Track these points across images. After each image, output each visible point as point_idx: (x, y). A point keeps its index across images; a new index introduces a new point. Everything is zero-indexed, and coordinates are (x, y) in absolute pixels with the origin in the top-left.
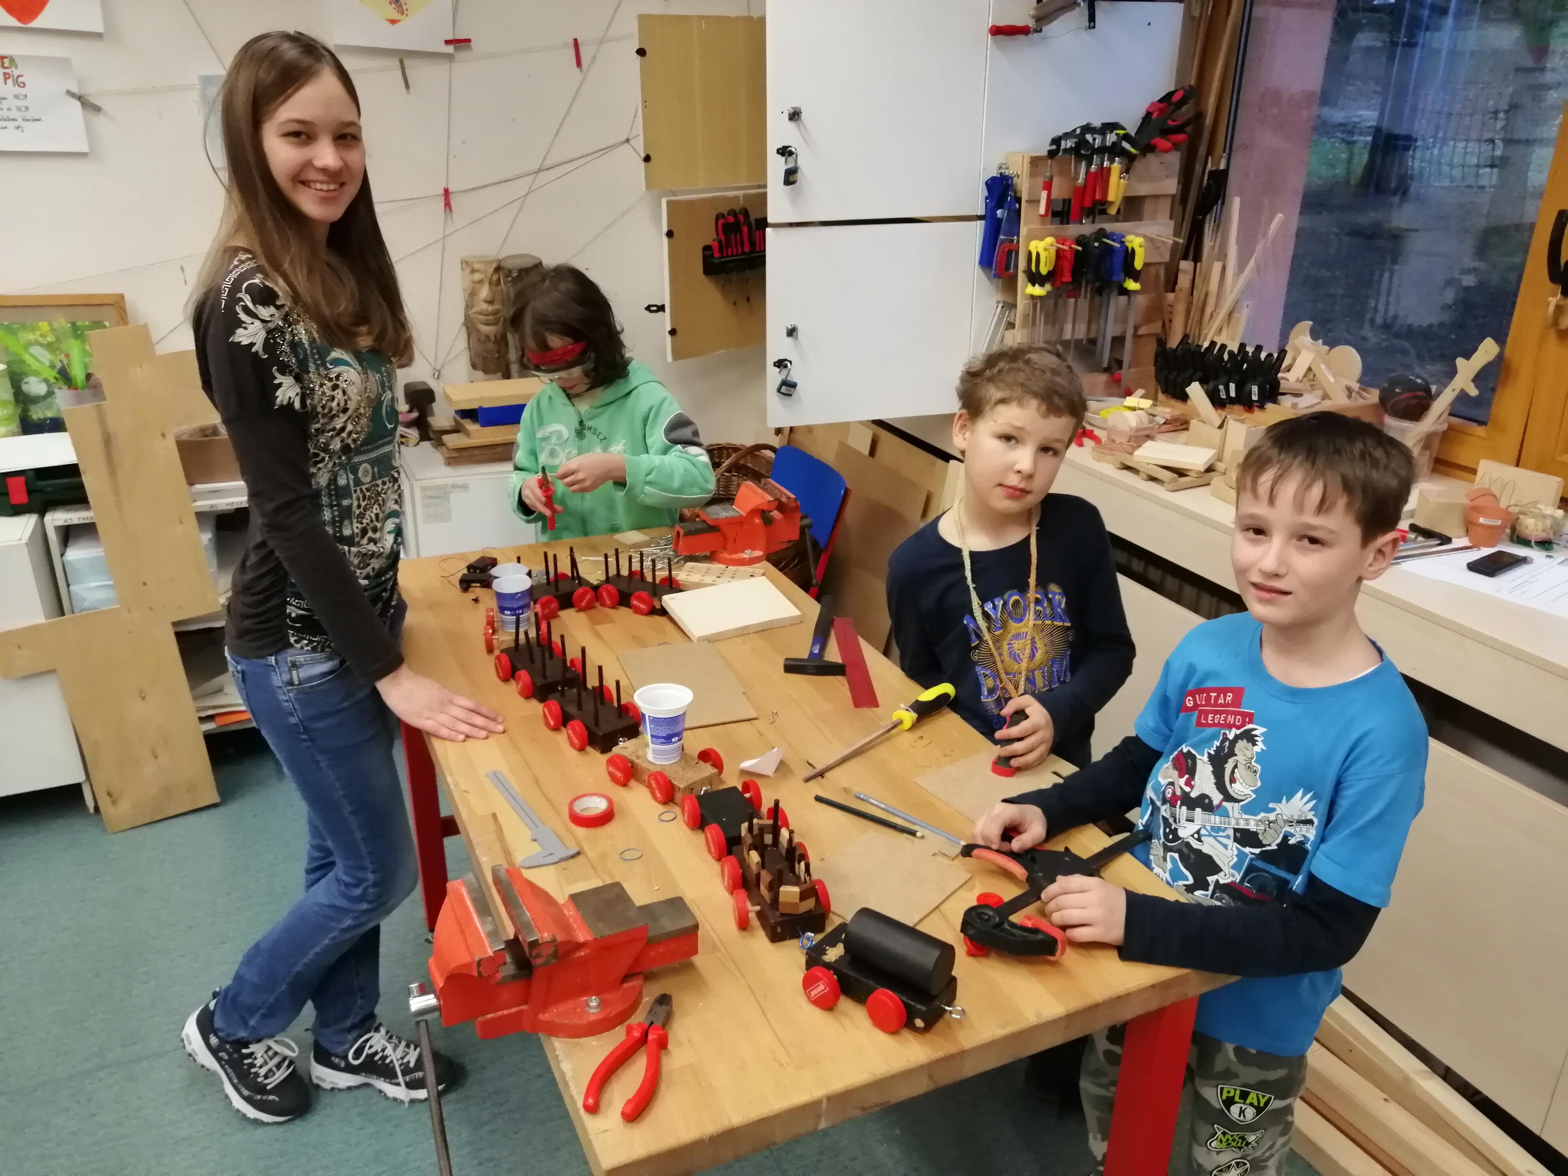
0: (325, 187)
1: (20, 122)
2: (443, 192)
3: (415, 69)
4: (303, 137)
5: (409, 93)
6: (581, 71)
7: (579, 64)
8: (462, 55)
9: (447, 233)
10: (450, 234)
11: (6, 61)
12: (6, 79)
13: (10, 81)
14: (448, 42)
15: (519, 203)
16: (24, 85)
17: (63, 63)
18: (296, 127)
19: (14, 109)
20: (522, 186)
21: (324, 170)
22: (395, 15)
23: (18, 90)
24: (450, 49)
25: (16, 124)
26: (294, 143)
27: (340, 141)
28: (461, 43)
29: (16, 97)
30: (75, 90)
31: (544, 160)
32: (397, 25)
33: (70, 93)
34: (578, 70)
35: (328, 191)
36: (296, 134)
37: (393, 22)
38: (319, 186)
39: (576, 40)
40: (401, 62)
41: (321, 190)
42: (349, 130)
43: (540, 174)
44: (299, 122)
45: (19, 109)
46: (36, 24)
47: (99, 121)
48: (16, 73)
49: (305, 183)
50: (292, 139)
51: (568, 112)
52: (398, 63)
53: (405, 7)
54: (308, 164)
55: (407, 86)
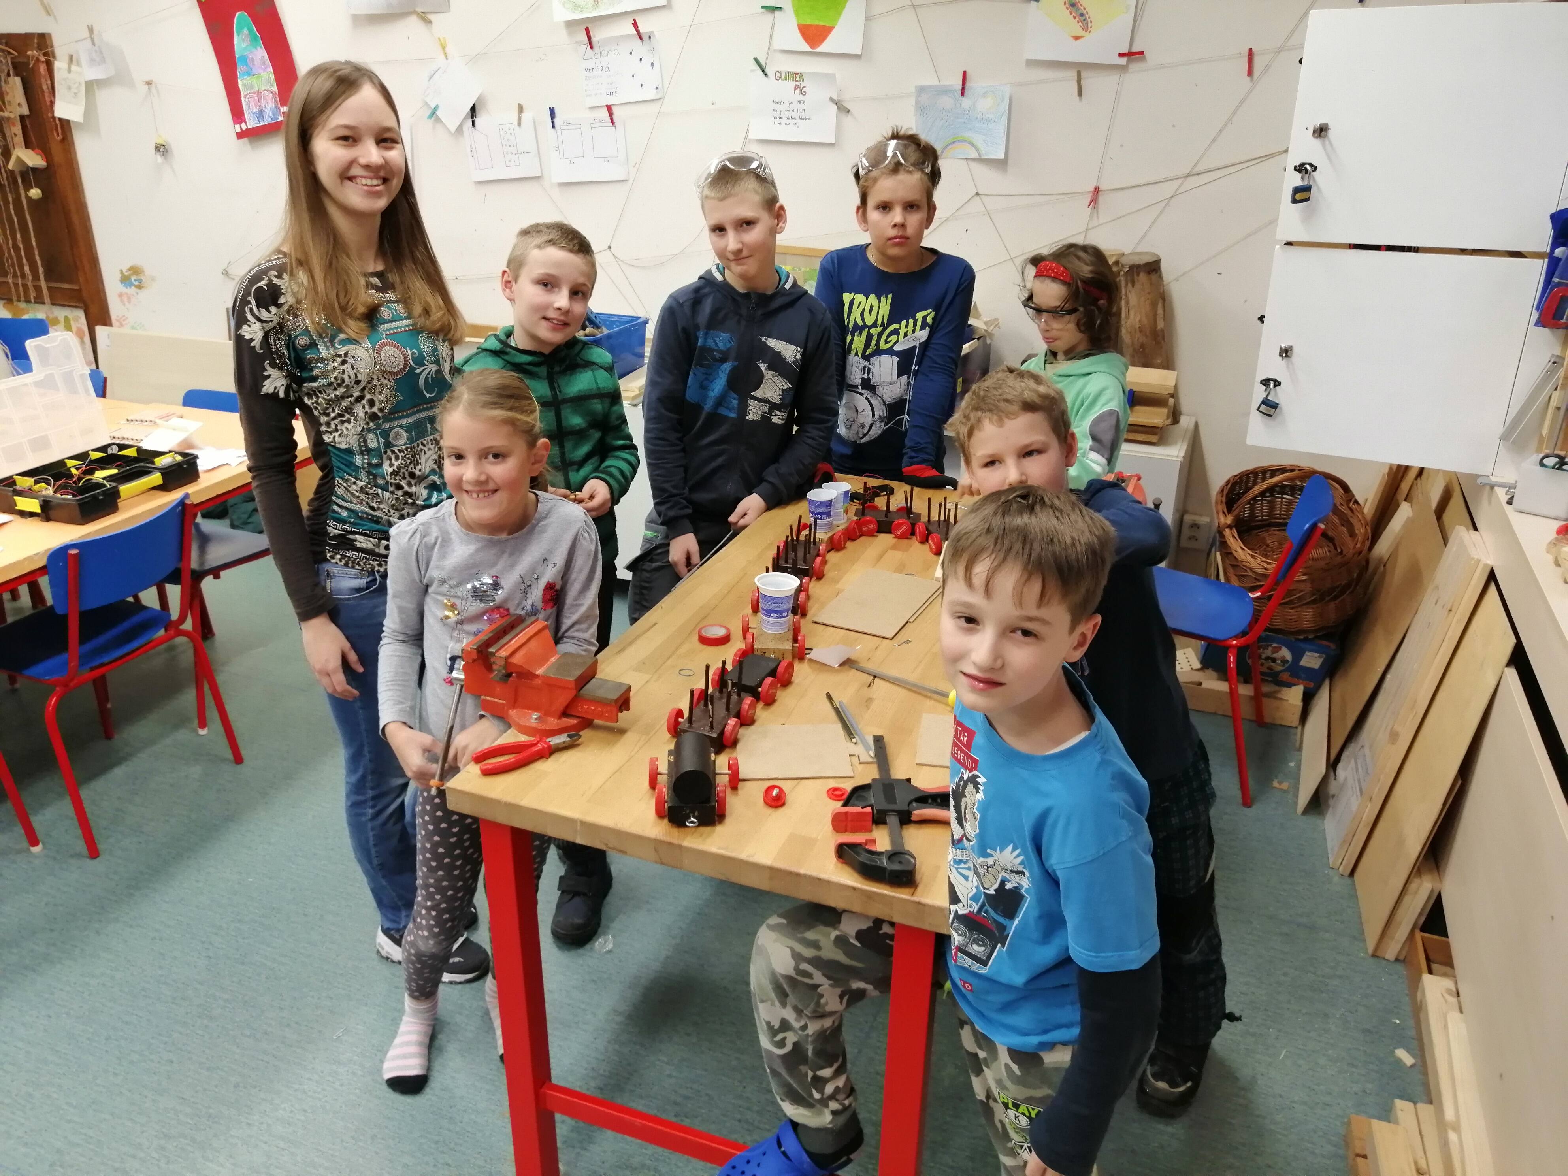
0: (369, 182)
1: (798, 121)
2: (1092, 189)
3: (1091, 81)
4: (351, 140)
5: (1081, 100)
6: (1252, 80)
7: (1250, 73)
8: (1134, 67)
9: (1090, 226)
10: (1093, 228)
11: (798, 76)
12: (795, 89)
13: (797, 91)
14: (1121, 55)
15: (1163, 204)
16: (803, 93)
17: (831, 77)
18: (346, 133)
19: (796, 110)
20: (1169, 189)
21: (367, 167)
22: (1080, 32)
23: (801, 98)
24: (1123, 61)
25: (795, 121)
26: (345, 146)
27: (383, 144)
28: (1132, 55)
29: (799, 102)
30: (835, 98)
31: (1195, 165)
32: (1079, 41)
33: (831, 99)
34: (1248, 79)
35: (372, 186)
36: (345, 138)
37: (1077, 38)
38: (364, 181)
39: (1250, 50)
40: (1079, 74)
41: (366, 185)
42: (387, 135)
43: (1189, 179)
44: (347, 127)
45: (799, 111)
46: (820, 49)
47: (847, 120)
48: (802, 84)
49: (351, 179)
50: (341, 142)
51: (1230, 120)
52: (1076, 74)
53: (1090, 25)
54: (352, 163)
55: (1080, 94)
